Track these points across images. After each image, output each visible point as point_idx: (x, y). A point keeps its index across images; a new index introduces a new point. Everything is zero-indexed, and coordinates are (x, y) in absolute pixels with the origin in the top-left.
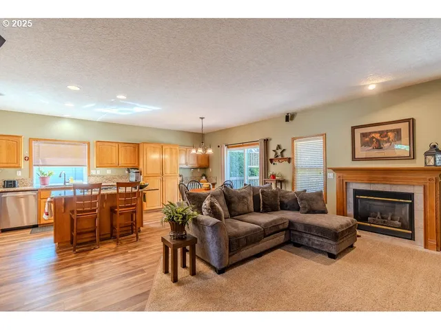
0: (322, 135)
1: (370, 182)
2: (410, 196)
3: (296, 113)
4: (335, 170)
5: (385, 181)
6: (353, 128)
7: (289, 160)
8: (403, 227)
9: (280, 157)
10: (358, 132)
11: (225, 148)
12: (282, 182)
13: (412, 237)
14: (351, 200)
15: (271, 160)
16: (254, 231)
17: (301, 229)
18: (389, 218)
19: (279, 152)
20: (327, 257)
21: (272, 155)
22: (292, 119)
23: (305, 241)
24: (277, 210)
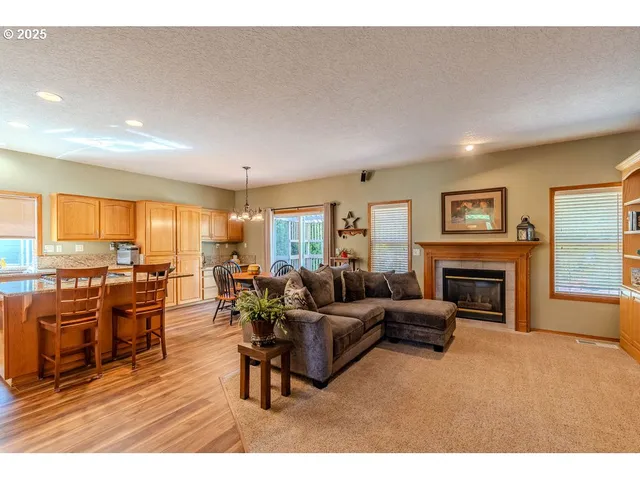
0: (407, 201)
1: (463, 258)
2: (501, 274)
3: (374, 171)
4: (423, 245)
5: (477, 257)
6: (444, 195)
7: (365, 232)
8: (493, 310)
9: (352, 228)
10: (449, 200)
11: (271, 213)
12: (353, 261)
13: (502, 320)
14: (440, 281)
15: (340, 232)
16: (355, 325)
17: (400, 319)
18: (480, 301)
19: (351, 221)
20: (432, 351)
21: (341, 225)
22: (368, 179)
23: (406, 334)
24: (363, 298)
